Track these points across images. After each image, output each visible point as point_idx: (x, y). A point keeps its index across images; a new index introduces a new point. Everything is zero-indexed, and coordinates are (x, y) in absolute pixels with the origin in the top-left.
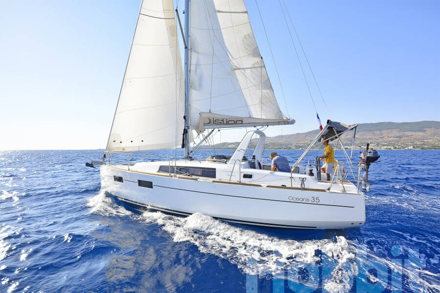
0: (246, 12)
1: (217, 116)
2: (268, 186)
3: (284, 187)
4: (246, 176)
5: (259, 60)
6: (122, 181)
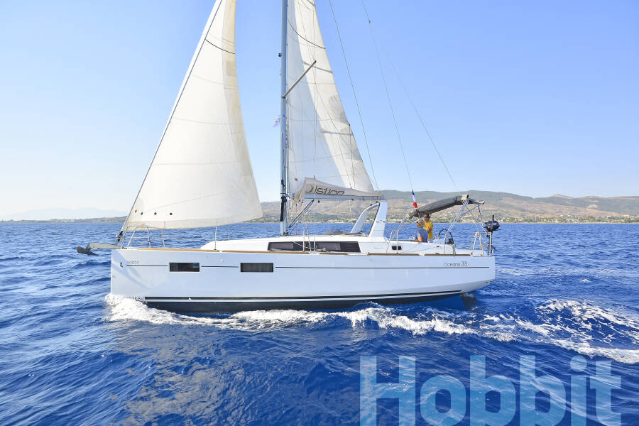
0: (331, 72)
1: (321, 184)
2: (426, 255)
3: (437, 254)
4: (394, 248)
5: (347, 126)
6: (198, 270)
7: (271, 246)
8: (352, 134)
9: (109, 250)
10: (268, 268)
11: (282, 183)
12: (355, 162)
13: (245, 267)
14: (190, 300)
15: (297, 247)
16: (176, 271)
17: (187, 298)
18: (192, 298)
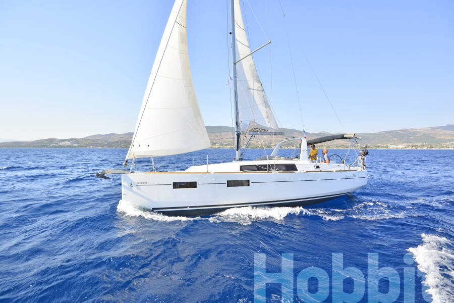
2: (336, 171)
3: (341, 171)
5: (259, 85)
6: (195, 187)
7: (242, 168)
8: (263, 91)
9: (120, 174)
10: (246, 183)
11: (237, 124)
12: (268, 109)
13: (230, 184)
14: (188, 209)
15: (259, 168)
16: (178, 188)
17: (186, 207)
18: (190, 207)
